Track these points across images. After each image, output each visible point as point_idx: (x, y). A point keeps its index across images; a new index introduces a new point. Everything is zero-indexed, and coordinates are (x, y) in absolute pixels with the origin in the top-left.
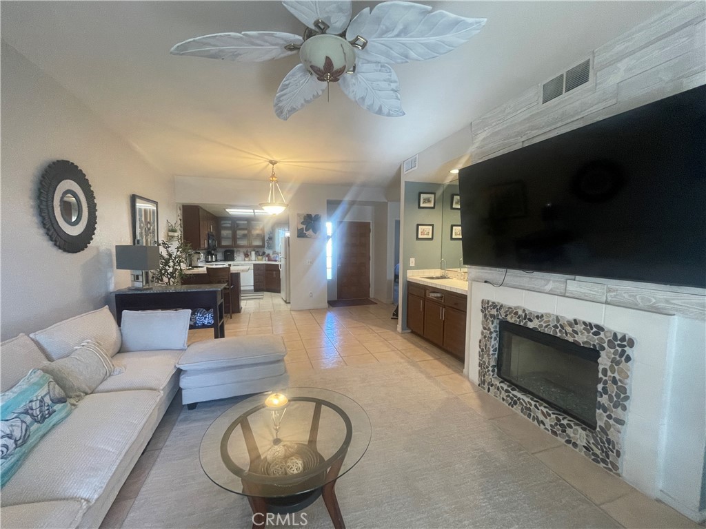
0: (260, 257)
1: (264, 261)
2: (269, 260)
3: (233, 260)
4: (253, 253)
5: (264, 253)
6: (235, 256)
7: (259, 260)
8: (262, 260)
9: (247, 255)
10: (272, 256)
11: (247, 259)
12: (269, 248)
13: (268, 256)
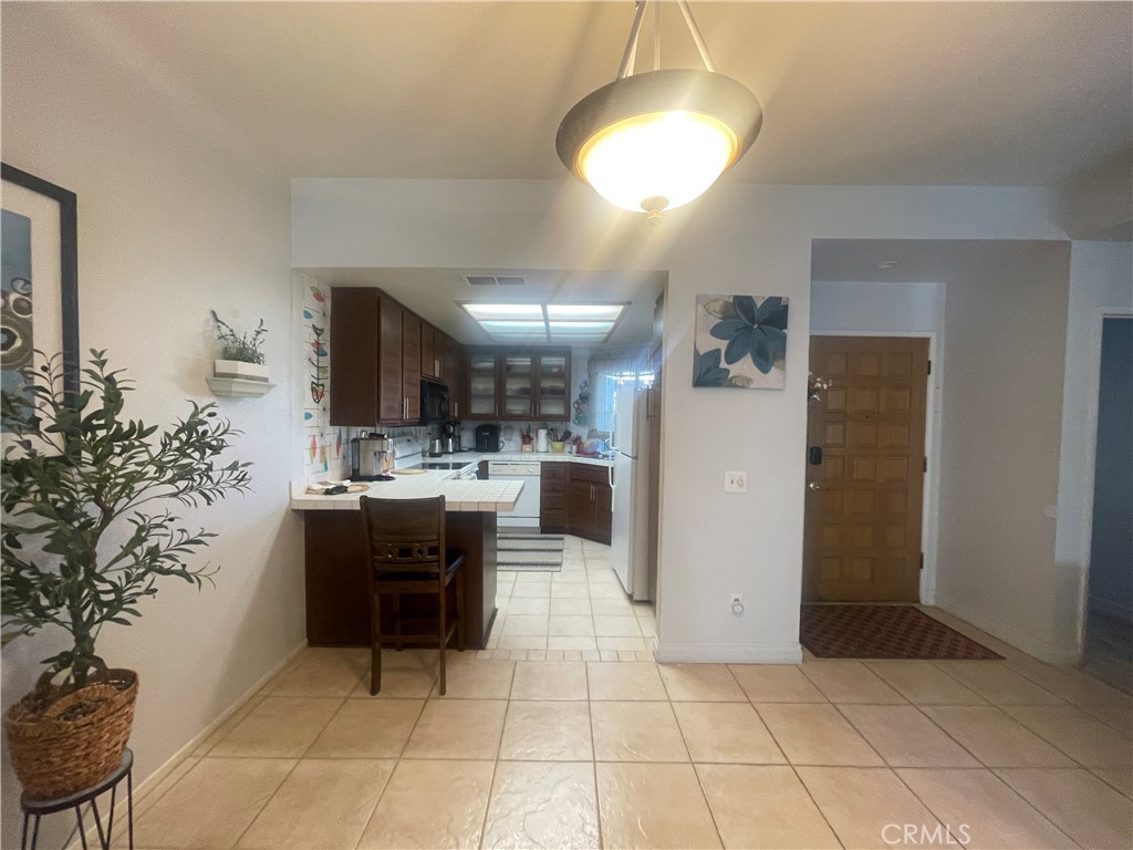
0: (558, 445)
1: (566, 456)
2: (580, 452)
3: (495, 448)
4: (542, 433)
5: (567, 435)
6: (502, 439)
7: (555, 451)
8: (561, 451)
9: (527, 439)
10: (587, 442)
11: (527, 448)
12: (581, 420)
13: (577, 441)
